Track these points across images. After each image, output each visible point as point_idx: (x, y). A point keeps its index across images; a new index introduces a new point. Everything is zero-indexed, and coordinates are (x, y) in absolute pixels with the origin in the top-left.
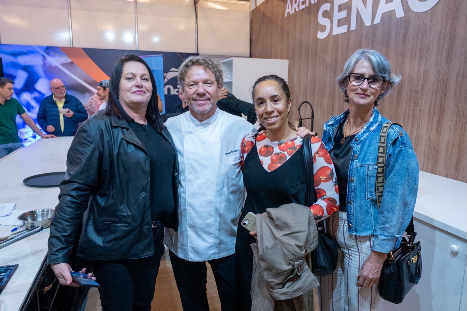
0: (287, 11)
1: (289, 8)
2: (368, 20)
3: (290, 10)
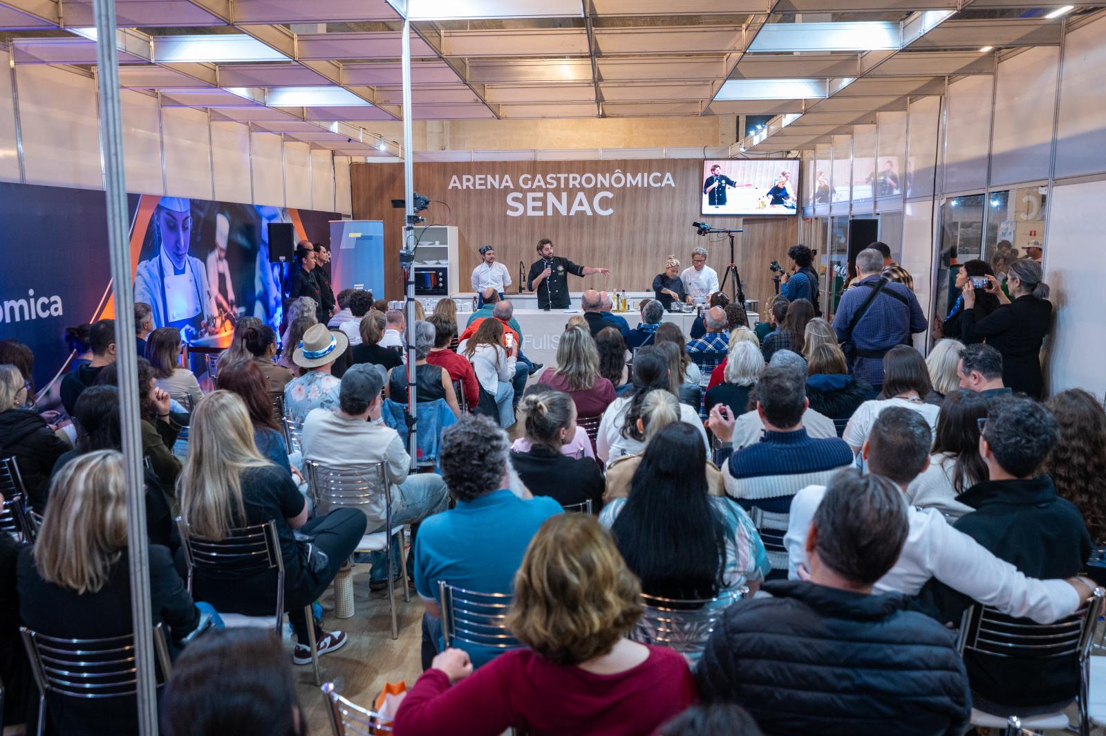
0: (452, 185)
1: (455, 183)
2: (564, 212)
3: (458, 184)
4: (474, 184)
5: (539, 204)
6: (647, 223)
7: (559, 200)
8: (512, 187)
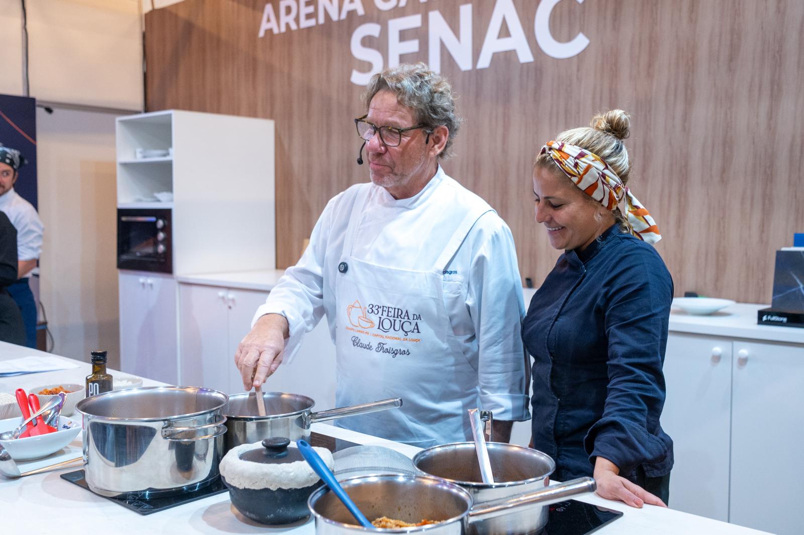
0: (264, 26)
1: (269, 20)
2: (465, 63)
3: (273, 25)
4: (297, 20)
5: (412, 46)
6: (691, 67)
7: (455, 26)
8: (361, 11)
